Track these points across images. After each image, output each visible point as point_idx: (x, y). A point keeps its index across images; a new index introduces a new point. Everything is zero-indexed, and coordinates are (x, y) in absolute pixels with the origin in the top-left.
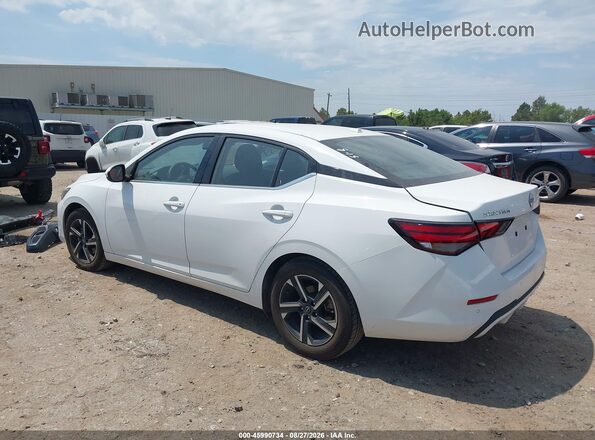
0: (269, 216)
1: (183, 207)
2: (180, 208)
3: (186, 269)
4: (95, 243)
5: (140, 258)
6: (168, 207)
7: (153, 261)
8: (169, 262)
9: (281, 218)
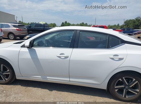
0: (112, 59)
1: (68, 57)
2: (66, 57)
3: (68, 79)
4: (9, 73)
5: (40, 77)
6: (59, 57)
7: (48, 77)
8: (57, 77)
9: (118, 59)
